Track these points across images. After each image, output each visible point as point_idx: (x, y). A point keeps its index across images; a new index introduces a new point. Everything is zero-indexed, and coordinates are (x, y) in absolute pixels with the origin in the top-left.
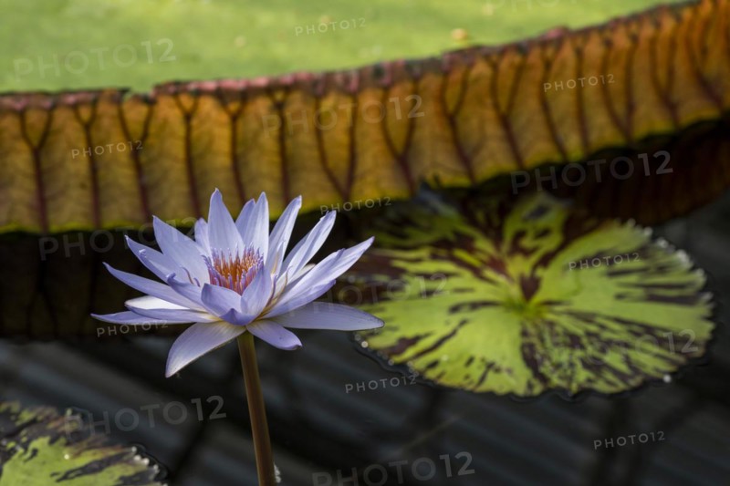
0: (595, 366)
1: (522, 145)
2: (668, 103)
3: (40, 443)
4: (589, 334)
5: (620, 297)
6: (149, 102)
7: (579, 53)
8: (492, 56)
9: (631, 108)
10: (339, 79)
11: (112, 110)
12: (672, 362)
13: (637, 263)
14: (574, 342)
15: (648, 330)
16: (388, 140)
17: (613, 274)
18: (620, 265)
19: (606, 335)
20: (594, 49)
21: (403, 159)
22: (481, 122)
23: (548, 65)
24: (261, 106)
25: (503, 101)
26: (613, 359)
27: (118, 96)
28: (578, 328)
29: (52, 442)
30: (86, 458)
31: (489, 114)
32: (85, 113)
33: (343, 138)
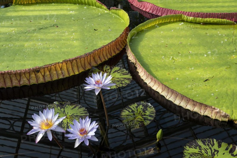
0: (122, 83)
1: (102, 60)
2: (115, 52)
3: (67, 106)
4: (119, 80)
5: (120, 75)
6: (62, 63)
7: (106, 48)
8: (97, 50)
9: (111, 53)
10: (82, 56)
11: (58, 65)
12: (130, 81)
13: (120, 71)
14: (118, 81)
15: (125, 78)
16: (88, 62)
17: (118, 73)
18: (118, 72)
19: (121, 80)
20: (107, 47)
21: (90, 64)
22: (97, 58)
23: (103, 50)
24: (74, 61)
25: (99, 55)
26: (123, 82)
27: (58, 63)
28: (118, 80)
29: (68, 105)
30: (73, 106)
31: (98, 57)
32: (55, 66)
33: (84, 63)
